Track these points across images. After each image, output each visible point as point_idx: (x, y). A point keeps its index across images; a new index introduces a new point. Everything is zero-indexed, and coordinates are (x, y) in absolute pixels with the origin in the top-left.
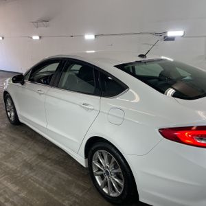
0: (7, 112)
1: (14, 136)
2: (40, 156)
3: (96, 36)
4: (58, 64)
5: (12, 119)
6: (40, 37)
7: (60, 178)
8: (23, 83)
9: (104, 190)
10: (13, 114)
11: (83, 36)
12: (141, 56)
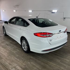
0: (4, 32)
1: (5, 38)
2: (11, 43)
3: (32, 11)
4: (16, 19)
5: (5, 34)
6: (16, 11)
7: (14, 47)
8: (7, 24)
9: (24, 49)
10: (5, 32)
11: (28, 11)
12: (37, 17)
